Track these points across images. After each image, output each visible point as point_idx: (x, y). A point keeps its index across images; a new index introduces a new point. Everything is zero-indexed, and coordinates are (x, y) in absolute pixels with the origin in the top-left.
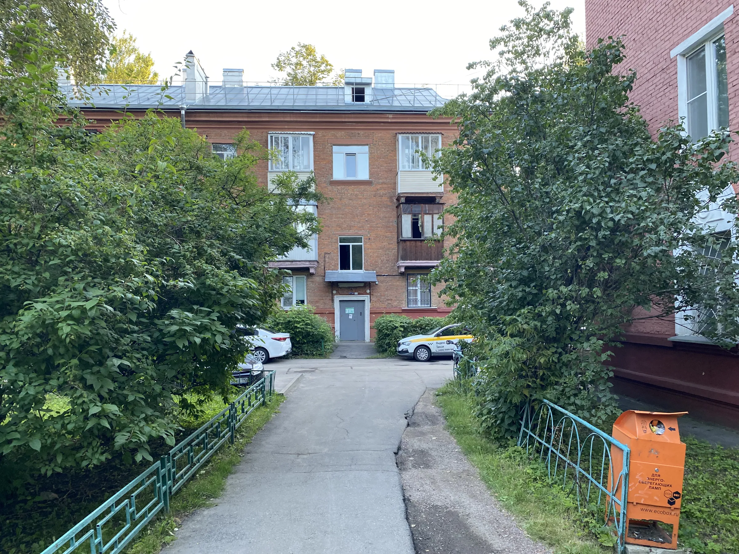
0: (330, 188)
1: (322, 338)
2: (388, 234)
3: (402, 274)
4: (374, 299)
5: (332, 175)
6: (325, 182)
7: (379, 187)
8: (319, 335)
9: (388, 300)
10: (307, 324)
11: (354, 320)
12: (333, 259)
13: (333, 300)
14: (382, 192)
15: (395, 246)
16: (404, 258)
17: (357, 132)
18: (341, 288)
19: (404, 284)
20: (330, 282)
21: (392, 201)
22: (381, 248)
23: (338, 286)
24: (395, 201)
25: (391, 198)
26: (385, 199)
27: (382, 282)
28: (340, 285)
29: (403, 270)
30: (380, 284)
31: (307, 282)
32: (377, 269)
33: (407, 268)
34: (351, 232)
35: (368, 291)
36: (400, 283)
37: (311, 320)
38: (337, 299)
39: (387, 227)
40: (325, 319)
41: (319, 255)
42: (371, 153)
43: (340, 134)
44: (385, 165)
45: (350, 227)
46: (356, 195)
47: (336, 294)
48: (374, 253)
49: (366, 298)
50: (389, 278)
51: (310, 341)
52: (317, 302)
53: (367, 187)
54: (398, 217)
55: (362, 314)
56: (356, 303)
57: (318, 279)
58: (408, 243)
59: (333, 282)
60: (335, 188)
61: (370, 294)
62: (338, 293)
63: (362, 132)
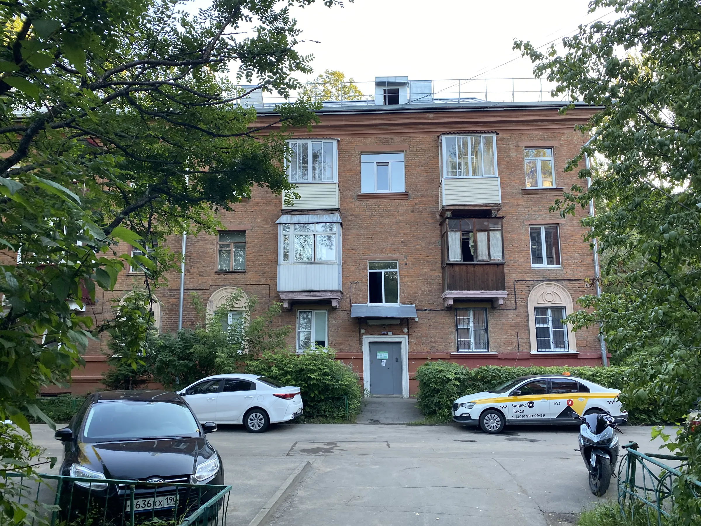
0: (357, 203)
1: (346, 393)
2: (430, 258)
3: (449, 308)
4: (413, 340)
5: (360, 188)
6: (351, 196)
7: (417, 200)
8: (342, 389)
9: (432, 342)
10: (325, 374)
11: (388, 367)
12: (361, 290)
13: (360, 342)
14: (421, 207)
15: (438, 272)
16: (452, 287)
17: (390, 136)
18: (371, 326)
19: (452, 321)
20: (357, 318)
21: (434, 217)
22: (421, 276)
23: (367, 323)
24: (438, 217)
25: (433, 213)
26: (425, 215)
27: (423, 319)
28: (370, 322)
29: (451, 302)
30: (421, 322)
31: (328, 318)
32: (417, 302)
33: (456, 300)
34: (383, 256)
35: (406, 330)
36: (447, 320)
37: (331, 368)
38: (366, 340)
39: (428, 249)
40: (350, 366)
41: (344, 284)
42: (407, 161)
43: (370, 139)
44: (425, 174)
45: (382, 250)
46: (390, 211)
47: (365, 334)
48: (412, 281)
49: (403, 339)
50: (432, 314)
51: (330, 398)
52: (341, 344)
53: (403, 202)
54: (442, 236)
55: (398, 360)
56: (390, 346)
57: (341, 314)
58: (457, 268)
59: (361, 318)
60: (364, 203)
61: (408, 334)
62: (368, 333)
63: (396, 137)
